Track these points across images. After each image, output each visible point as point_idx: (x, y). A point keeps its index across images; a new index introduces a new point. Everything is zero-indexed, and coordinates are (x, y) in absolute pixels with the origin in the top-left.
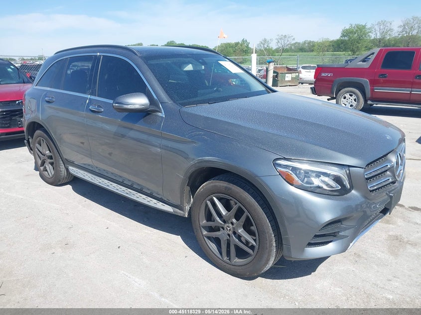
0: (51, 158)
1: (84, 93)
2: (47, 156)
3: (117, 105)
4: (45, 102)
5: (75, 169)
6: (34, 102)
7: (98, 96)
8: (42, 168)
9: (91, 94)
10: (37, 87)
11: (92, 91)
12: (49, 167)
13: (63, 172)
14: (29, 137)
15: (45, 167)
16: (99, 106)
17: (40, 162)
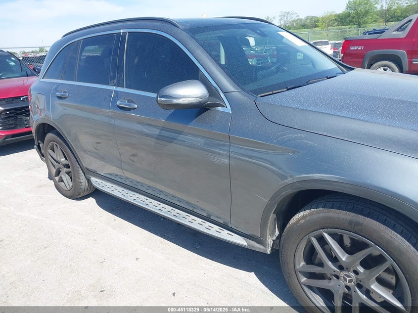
0: (67, 166)
1: (107, 83)
2: (62, 164)
3: (163, 99)
4: (57, 98)
5: (99, 181)
6: (42, 98)
7: (127, 87)
8: (57, 178)
9: (117, 85)
10: (45, 80)
11: (118, 81)
12: (66, 178)
13: (83, 184)
14: (39, 142)
15: (61, 177)
16: (129, 101)
17: (54, 171)
